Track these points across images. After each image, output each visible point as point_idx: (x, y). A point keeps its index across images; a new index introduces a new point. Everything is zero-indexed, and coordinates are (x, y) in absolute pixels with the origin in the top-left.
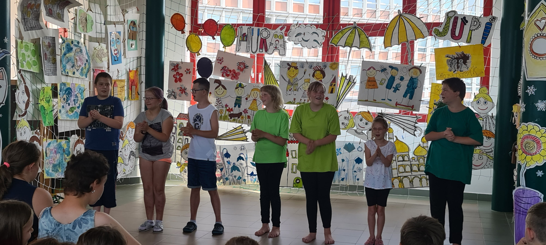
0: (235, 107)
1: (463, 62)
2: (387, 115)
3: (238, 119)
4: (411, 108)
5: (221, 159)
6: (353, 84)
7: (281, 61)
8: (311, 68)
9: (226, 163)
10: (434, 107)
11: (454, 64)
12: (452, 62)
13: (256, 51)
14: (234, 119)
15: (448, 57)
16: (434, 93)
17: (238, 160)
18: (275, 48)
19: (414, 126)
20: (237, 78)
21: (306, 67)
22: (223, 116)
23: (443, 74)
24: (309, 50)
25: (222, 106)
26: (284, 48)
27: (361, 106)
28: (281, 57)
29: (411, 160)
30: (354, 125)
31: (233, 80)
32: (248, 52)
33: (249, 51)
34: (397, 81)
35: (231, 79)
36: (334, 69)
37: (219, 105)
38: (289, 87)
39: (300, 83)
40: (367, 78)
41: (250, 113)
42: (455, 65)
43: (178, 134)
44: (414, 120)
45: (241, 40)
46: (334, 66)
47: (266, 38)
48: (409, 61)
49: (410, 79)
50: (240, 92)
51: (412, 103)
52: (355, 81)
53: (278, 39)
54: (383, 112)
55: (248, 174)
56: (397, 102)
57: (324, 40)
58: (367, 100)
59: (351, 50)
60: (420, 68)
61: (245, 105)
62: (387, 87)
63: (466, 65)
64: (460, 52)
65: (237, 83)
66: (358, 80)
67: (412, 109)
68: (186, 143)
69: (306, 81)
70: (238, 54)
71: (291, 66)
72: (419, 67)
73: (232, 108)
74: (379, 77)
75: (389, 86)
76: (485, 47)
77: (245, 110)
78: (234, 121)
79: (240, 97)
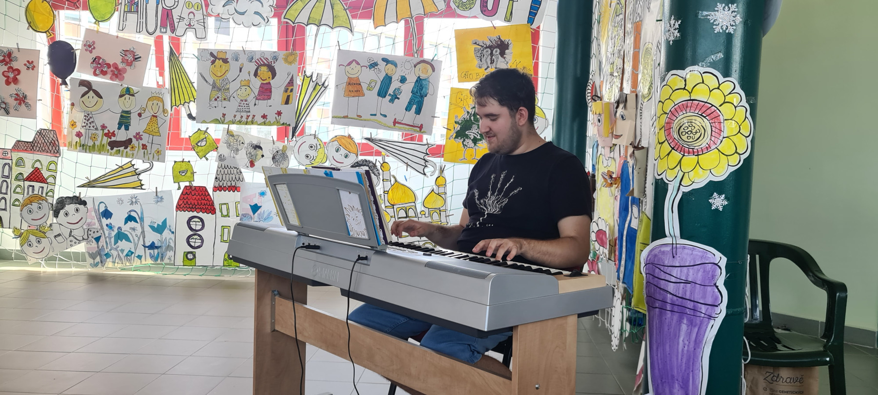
0: (119, 128)
1: (500, 54)
2: (380, 140)
3: (125, 150)
4: (418, 129)
5: (96, 221)
6: (323, 88)
7: (199, 49)
8: (251, 61)
9: (105, 227)
10: (456, 128)
11: (485, 56)
12: (482, 53)
13: (155, 30)
14: (117, 151)
15: (476, 43)
16: (455, 105)
17: (126, 223)
18: (188, 27)
19: (424, 160)
20: (122, 79)
21: (243, 59)
22: (98, 145)
23: (469, 73)
24: (248, 29)
25: (95, 127)
26: (204, 26)
27: (337, 126)
28: (200, 42)
29: (420, 216)
30: (325, 159)
31: (113, 81)
32: (140, 32)
33: (141, 30)
34: (395, 84)
35: (111, 79)
36: (290, 63)
37: (89, 125)
38: (215, 94)
39: (233, 87)
40: (346, 80)
41: (146, 139)
42: (486, 59)
43: (14, 177)
44: (424, 149)
45: (126, 10)
46: (291, 58)
47: (171, 8)
48: (415, 50)
49: (417, 81)
50: (128, 104)
51: (419, 119)
52: (326, 84)
53: (192, 10)
54: (372, 137)
55: (145, 247)
56: (395, 119)
57: (273, 13)
58: (347, 116)
59: (318, 30)
60: (432, 63)
61: (137, 125)
62: (379, 94)
63: (504, 58)
64: (494, 37)
65: (122, 88)
66: (332, 83)
67: (420, 130)
68: (30, 193)
69: (242, 85)
70: (121, 35)
71: (217, 58)
72: (430, 61)
73: (114, 131)
74: (367, 77)
75: (382, 93)
76: (534, 29)
77: (138, 134)
78: (117, 154)
79: (128, 112)
